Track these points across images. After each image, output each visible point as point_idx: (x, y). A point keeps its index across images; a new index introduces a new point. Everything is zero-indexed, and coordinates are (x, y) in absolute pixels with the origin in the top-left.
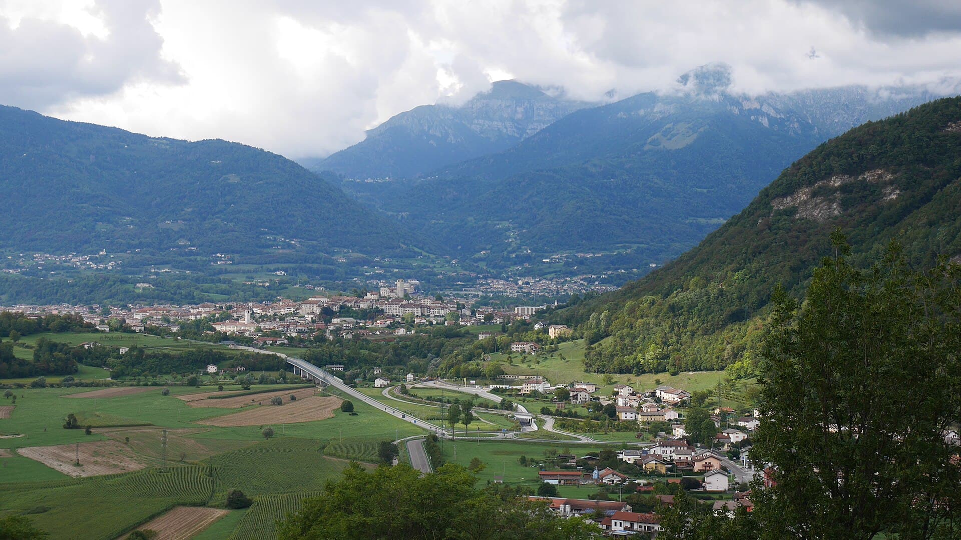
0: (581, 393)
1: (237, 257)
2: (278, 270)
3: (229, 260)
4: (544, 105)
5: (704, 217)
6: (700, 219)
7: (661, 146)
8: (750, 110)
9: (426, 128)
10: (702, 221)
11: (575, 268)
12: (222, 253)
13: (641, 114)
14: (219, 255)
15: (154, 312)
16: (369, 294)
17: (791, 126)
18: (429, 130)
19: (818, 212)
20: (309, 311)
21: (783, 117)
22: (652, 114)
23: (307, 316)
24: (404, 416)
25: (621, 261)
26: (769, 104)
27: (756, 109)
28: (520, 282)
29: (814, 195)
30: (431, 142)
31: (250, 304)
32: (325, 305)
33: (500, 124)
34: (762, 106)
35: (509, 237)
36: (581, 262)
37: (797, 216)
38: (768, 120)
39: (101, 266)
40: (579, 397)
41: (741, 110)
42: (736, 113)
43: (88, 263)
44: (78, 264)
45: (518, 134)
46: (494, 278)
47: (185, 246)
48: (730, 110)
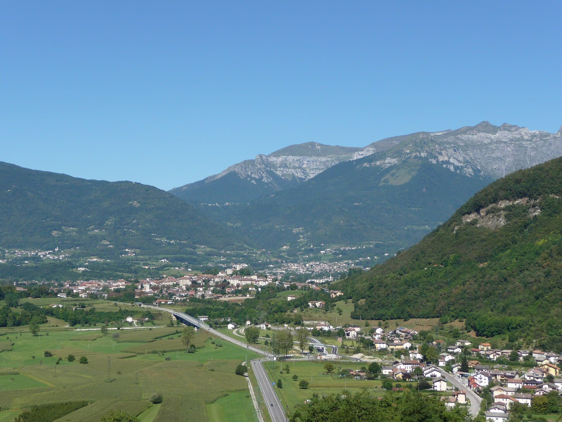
0: (352, 332)
1: (138, 251)
2: (164, 258)
3: (133, 253)
4: (319, 160)
5: (416, 225)
6: (414, 227)
7: (390, 183)
8: (442, 161)
9: (249, 173)
10: (415, 227)
11: (341, 256)
12: (129, 249)
13: (378, 164)
14: (127, 250)
15: (90, 285)
16: (220, 273)
17: (468, 170)
18: (251, 175)
19: (491, 222)
20: (184, 283)
21: (462, 165)
22: (384, 164)
23: (183, 286)
24: (248, 347)
25: (368, 252)
26: (454, 158)
27: (446, 161)
28: (307, 265)
29: (488, 213)
30: (253, 181)
31: (148, 280)
32: (194, 280)
33: (293, 170)
34: (449, 158)
35: (300, 238)
36: (344, 253)
37: (478, 226)
38: (454, 166)
39: (56, 257)
40: (350, 334)
41: (438, 161)
42: (435, 163)
43: (48, 256)
44: (42, 256)
45: (304, 176)
46: (292, 263)
47: (107, 245)
48: (431, 161)
